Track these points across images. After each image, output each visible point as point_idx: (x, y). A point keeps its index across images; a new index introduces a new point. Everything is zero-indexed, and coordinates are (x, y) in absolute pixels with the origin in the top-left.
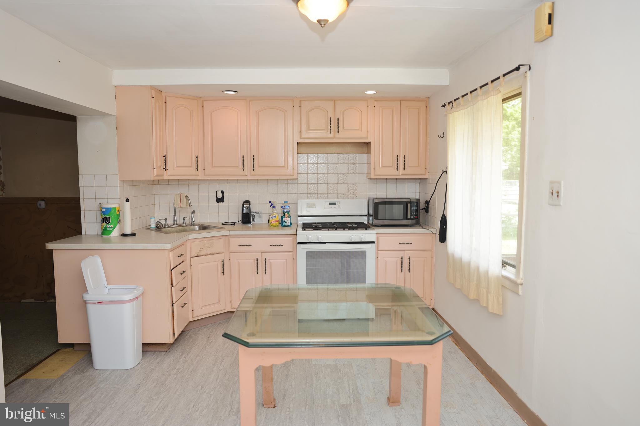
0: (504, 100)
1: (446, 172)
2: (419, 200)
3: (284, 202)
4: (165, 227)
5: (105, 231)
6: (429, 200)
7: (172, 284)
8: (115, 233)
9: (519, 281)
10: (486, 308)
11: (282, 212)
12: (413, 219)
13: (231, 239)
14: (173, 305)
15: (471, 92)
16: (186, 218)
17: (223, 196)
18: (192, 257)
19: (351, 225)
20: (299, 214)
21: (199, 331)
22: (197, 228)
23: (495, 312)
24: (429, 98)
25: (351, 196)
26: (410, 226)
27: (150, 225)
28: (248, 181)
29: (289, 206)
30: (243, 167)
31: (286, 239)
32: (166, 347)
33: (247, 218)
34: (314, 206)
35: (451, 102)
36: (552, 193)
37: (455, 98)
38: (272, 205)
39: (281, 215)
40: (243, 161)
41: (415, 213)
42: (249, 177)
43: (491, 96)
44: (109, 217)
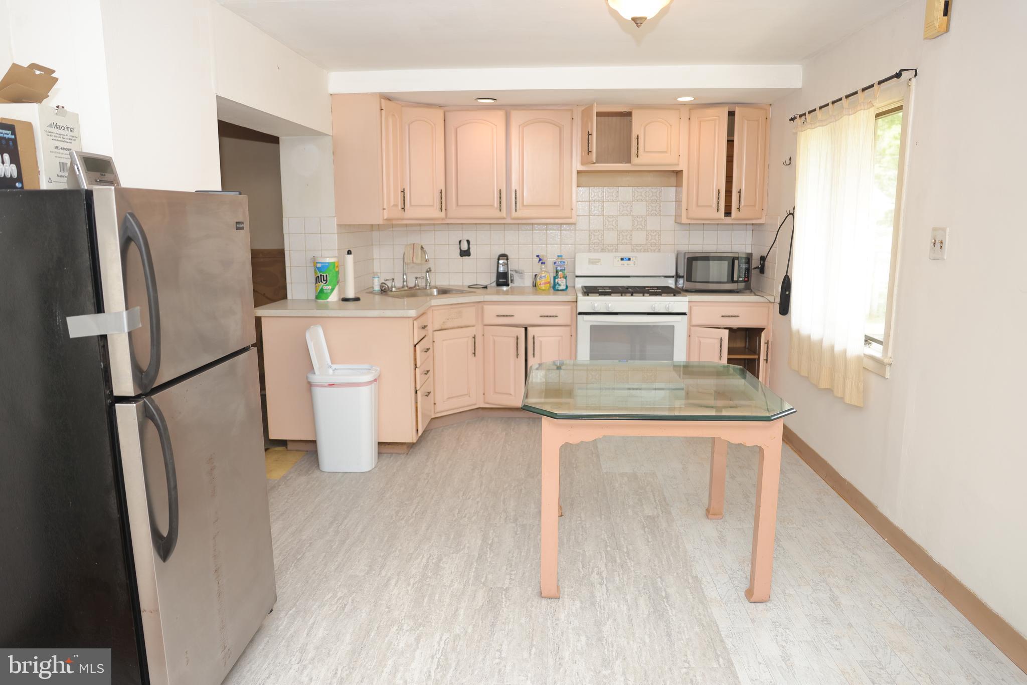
0: (878, 115)
1: (793, 214)
2: (751, 254)
3: (558, 256)
4: (391, 291)
5: (320, 294)
6: (765, 256)
7: (416, 365)
8: (334, 297)
9: (886, 361)
10: (842, 399)
11: (555, 271)
12: (741, 282)
13: (485, 307)
14: (416, 392)
15: (833, 103)
16: (420, 278)
17: (469, 248)
18: (435, 331)
19: (653, 289)
20: (577, 274)
21: (443, 431)
22: (435, 292)
23: (853, 403)
24: (771, 105)
25: (652, 248)
26: (737, 292)
27: (373, 287)
28: (504, 226)
29: (564, 262)
30: (500, 206)
31: (562, 307)
32: (405, 447)
33: (503, 279)
34: (599, 262)
35: (804, 114)
36: (934, 243)
37: (811, 109)
38: (540, 260)
39: (552, 274)
40: (500, 198)
41: (745, 273)
42: (508, 221)
43: (861, 110)
44: (326, 276)
